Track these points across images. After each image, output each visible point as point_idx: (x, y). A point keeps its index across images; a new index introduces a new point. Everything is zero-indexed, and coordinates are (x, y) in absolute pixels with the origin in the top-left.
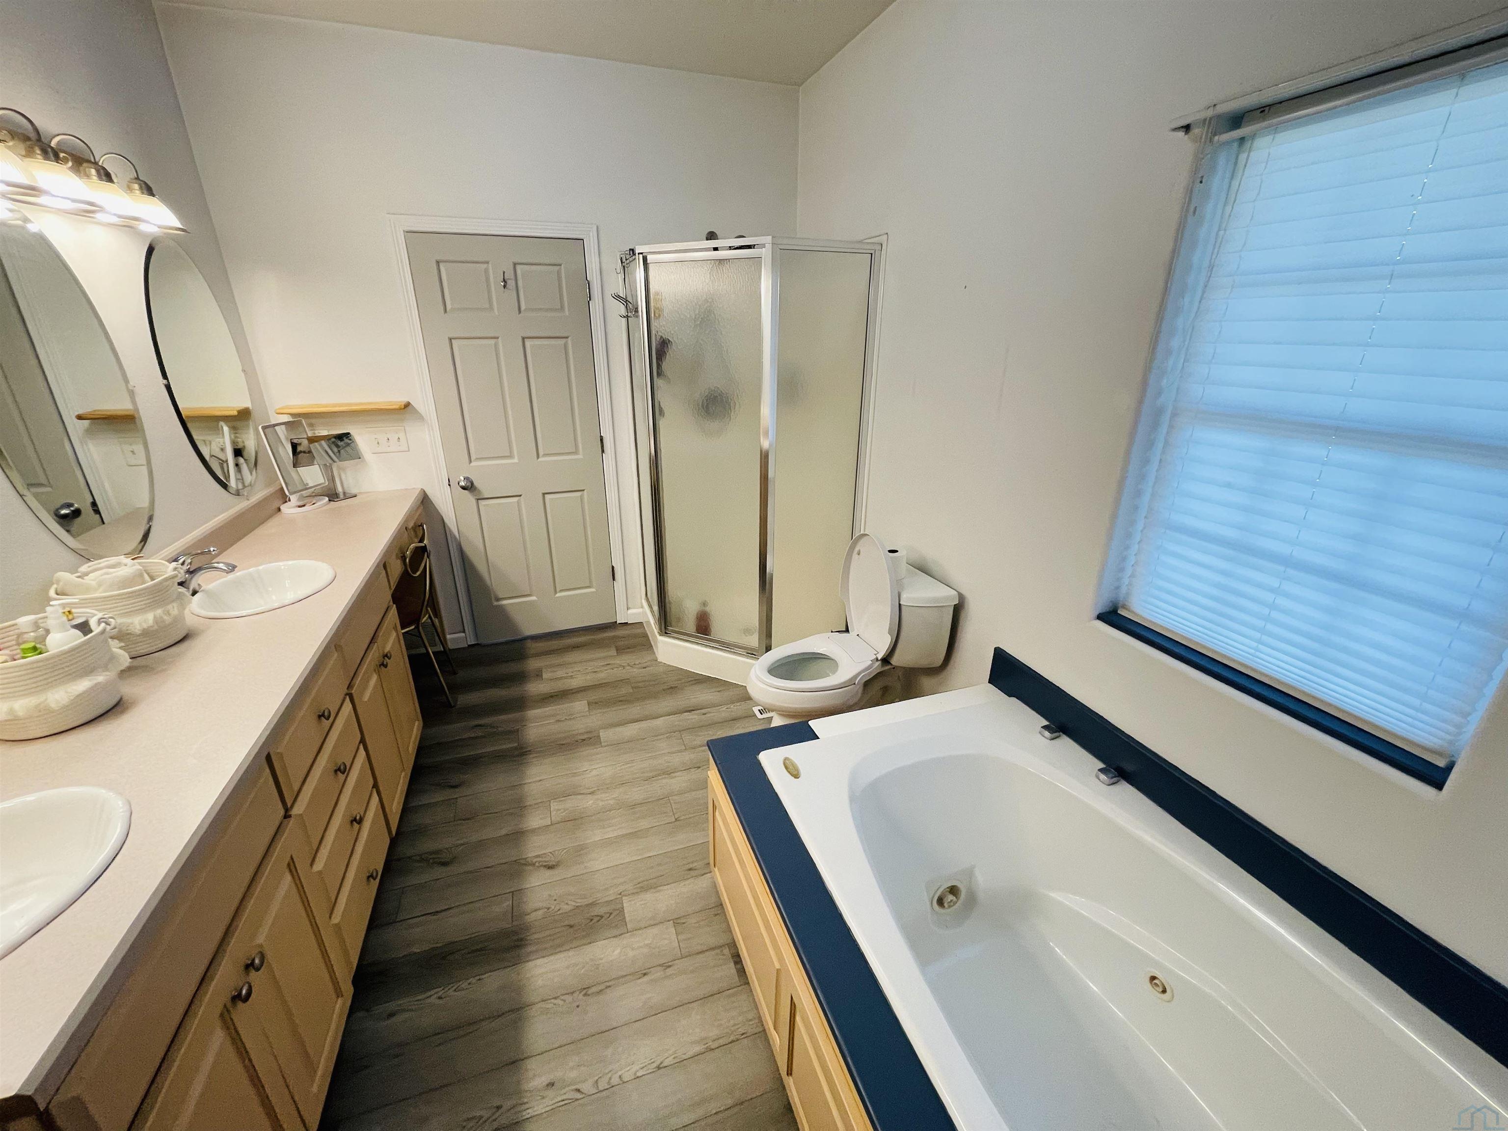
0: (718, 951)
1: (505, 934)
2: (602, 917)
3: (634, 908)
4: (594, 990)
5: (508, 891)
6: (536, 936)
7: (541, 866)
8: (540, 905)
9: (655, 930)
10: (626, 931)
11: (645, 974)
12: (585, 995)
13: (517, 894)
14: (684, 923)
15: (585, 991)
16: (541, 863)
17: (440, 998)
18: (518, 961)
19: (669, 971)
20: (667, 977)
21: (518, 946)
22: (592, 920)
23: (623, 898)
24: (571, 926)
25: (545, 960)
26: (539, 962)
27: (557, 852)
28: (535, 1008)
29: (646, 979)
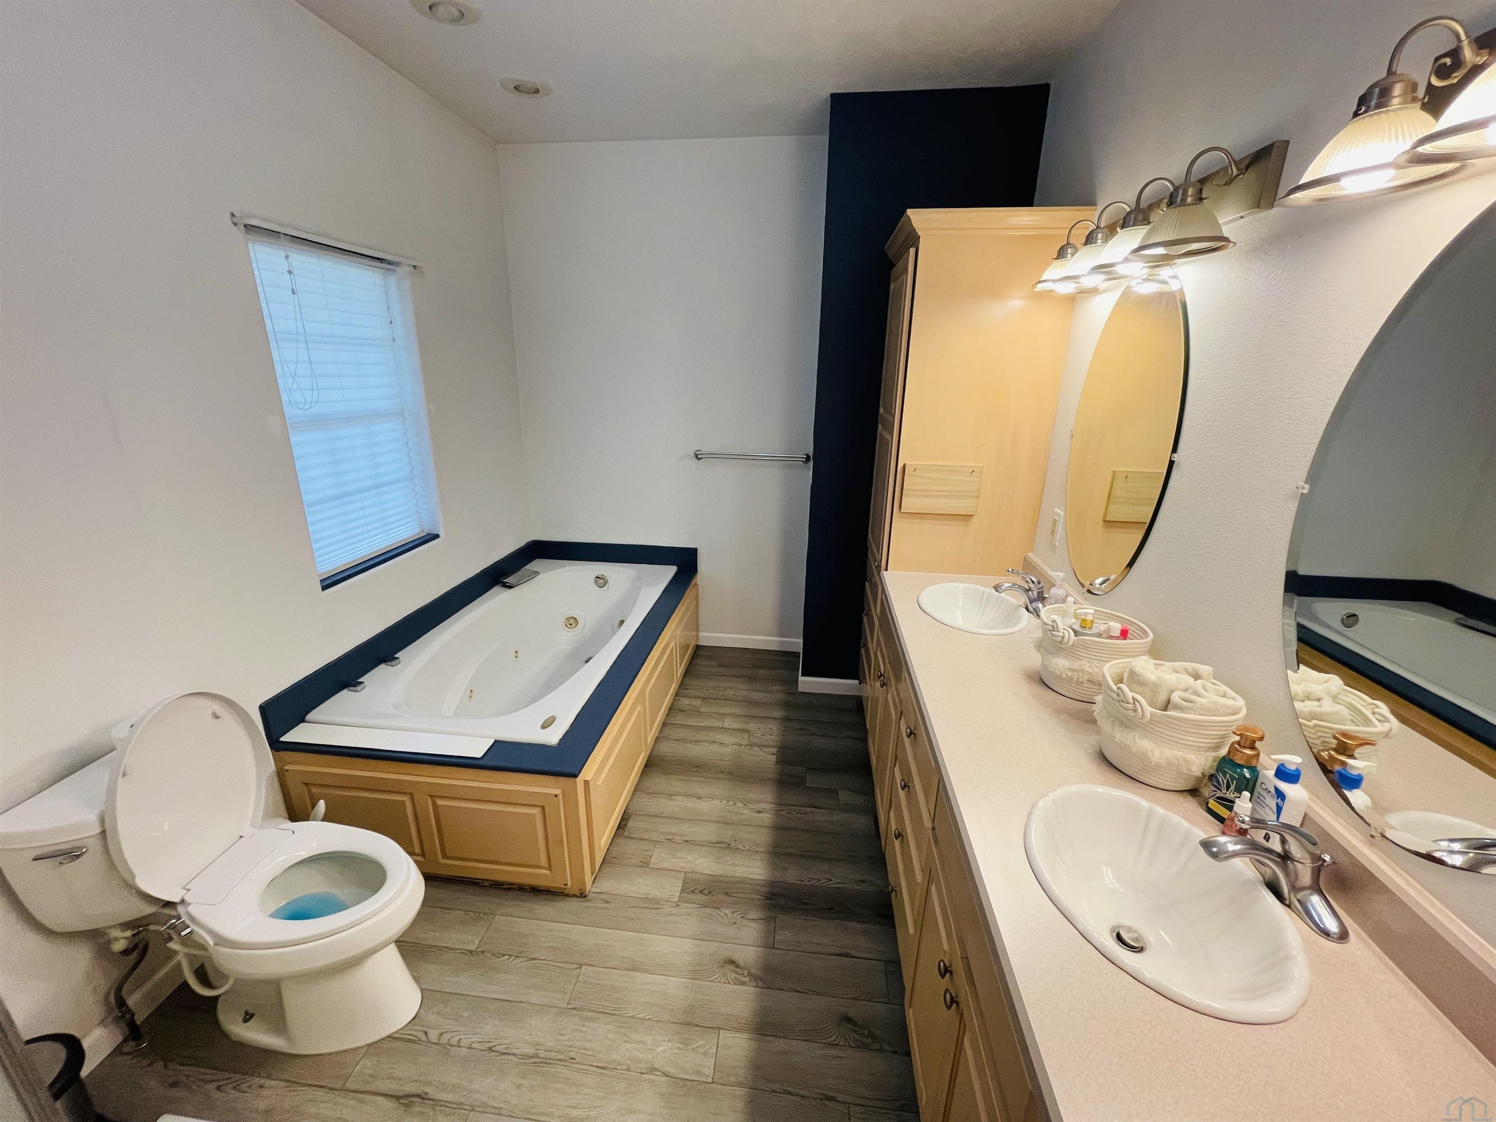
0: (632, 836)
1: (785, 909)
2: (701, 892)
3: (672, 889)
4: (722, 845)
5: (777, 951)
6: (757, 897)
7: (742, 969)
8: (750, 924)
9: (665, 865)
10: (687, 874)
11: (687, 841)
12: (729, 845)
13: (769, 943)
14: (642, 862)
15: (728, 847)
16: (742, 972)
17: (830, 880)
18: (772, 884)
19: (670, 837)
20: (672, 834)
21: (774, 895)
22: (710, 892)
23: (676, 900)
24: (727, 894)
25: (752, 876)
26: (757, 877)
27: (723, 980)
28: (763, 850)
29: (686, 839)
